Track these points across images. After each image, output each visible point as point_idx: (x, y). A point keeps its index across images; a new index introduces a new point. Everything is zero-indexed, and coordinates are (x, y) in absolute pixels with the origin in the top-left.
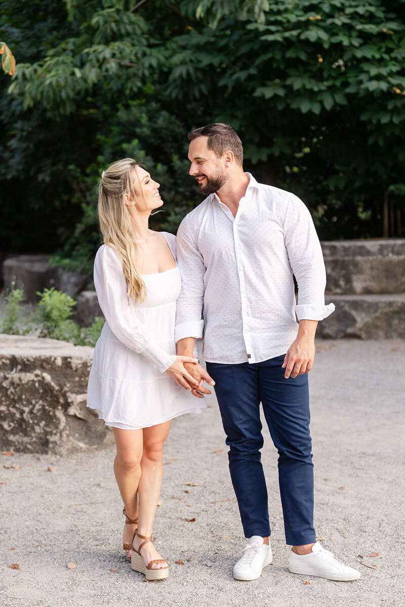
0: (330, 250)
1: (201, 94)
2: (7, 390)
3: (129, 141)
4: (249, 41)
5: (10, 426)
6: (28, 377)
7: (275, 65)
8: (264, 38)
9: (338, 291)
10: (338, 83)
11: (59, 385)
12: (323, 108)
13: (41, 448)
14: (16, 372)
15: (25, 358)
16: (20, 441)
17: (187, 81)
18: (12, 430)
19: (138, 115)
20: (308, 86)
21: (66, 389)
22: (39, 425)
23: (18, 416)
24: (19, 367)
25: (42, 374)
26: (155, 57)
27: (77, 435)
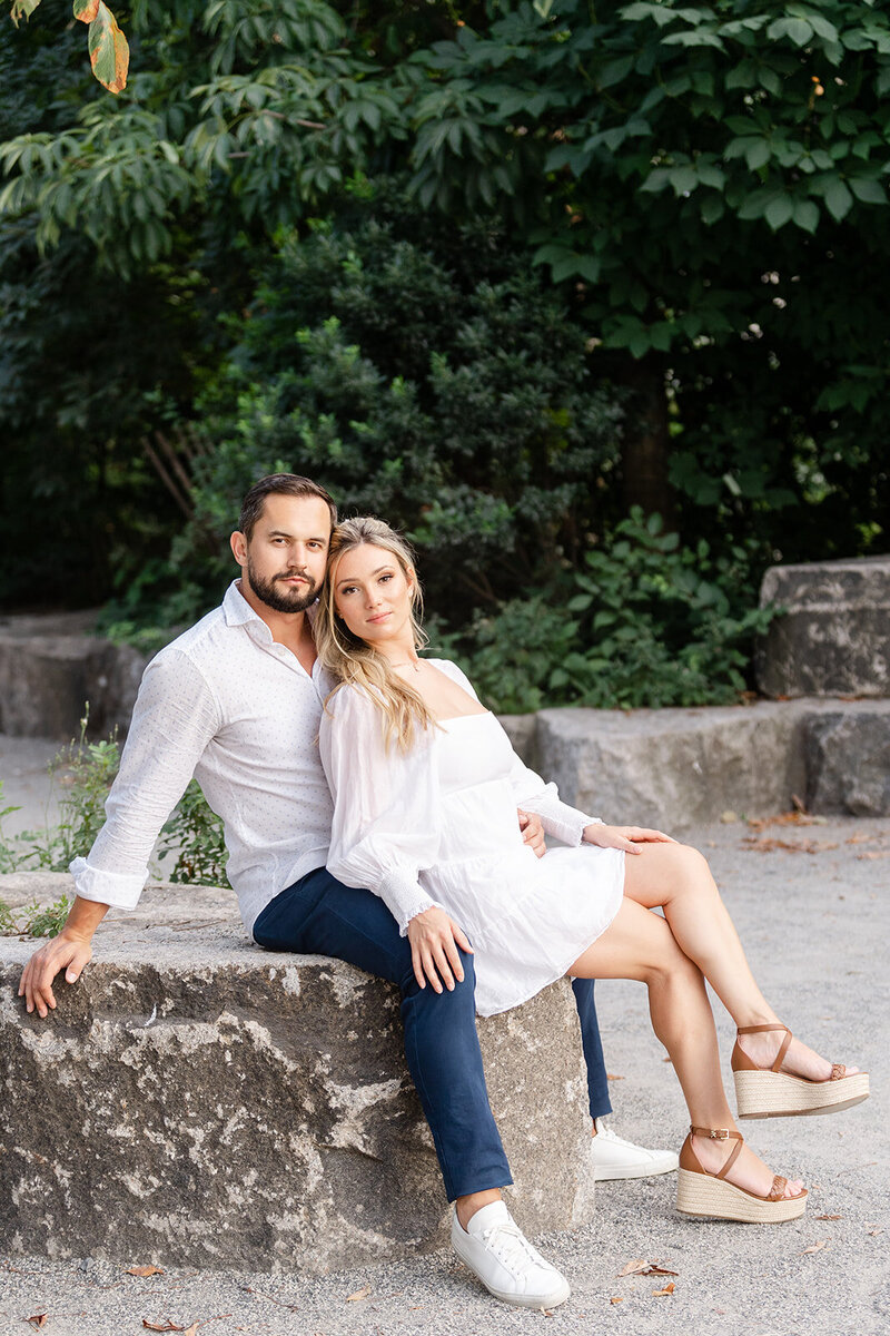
0: (842, 584)
1: (499, 193)
2: (134, 1075)
3: (314, 324)
4: (622, 52)
5: (147, 1185)
6: (200, 1035)
7: (696, 112)
8: (671, 39)
9: (869, 688)
10: (862, 151)
11: (298, 1057)
12: (825, 216)
13: (249, 1251)
14: (159, 1017)
15: (184, 975)
16: (182, 1230)
17: (460, 162)
18: (155, 1198)
19: (335, 257)
20: (787, 161)
21: (321, 1068)
22: (241, 1183)
23: (171, 1152)
24: (170, 1004)
25: (242, 1026)
26: (374, 105)
27: (360, 1208)
